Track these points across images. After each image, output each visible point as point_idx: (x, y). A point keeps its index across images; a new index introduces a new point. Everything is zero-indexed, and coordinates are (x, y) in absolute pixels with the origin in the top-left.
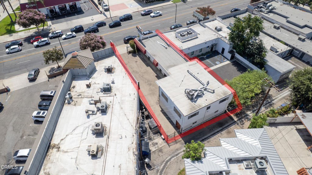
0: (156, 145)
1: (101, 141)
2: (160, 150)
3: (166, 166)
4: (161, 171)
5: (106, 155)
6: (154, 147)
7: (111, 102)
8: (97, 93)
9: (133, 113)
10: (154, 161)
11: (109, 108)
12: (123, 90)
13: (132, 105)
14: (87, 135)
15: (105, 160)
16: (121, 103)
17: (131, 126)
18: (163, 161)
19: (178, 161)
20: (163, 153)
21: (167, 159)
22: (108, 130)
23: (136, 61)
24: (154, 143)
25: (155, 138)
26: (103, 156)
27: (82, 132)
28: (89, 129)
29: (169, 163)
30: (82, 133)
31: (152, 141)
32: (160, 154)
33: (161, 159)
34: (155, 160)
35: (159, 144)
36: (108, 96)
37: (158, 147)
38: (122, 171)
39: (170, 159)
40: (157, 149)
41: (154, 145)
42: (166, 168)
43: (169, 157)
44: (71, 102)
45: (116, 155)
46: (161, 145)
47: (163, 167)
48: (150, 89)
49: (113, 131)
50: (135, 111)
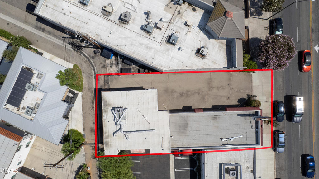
0: (110, 66)
1: (115, 17)
2: (104, 67)
3: (90, 65)
4: (89, 59)
5: (101, 16)
6: (109, 63)
7: (154, 38)
8: (173, 30)
9: (131, 52)
10: (98, 57)
11: (147, 34)
12: (165, 55)
13: (140, 55)
14: (127, 8)
15: (98, 15)
16: (148, 47)
17: (118, 45)
18: (95, 64)
19: (90, 75)
20: (102, 67)
21: (95, 68)
22: (123, 25)
23: (230, 98)
24: (113, 65)
25: (117, 68)
26: (102, 14)
27: (133, 5)
28: (133, 11)
29: (92, 68)
30: (131, 5)
31: (115, 64)
32: (102, 65)
33: (98, 63)
34: (98, 59)
35: (111, 68)
36: (164, 37)
37: (108, 66)
38: (83, 24)
39: (94, 70)
40: (107, 65)
41: (111, 64)
42: (89, 63)
43: (96, 70)
44: (173, 3)
45: (98, 24)
46: (109, 70)
47: (91, 62)
48: (176, 91)
49: (121, 29)
50: (131, 55)
